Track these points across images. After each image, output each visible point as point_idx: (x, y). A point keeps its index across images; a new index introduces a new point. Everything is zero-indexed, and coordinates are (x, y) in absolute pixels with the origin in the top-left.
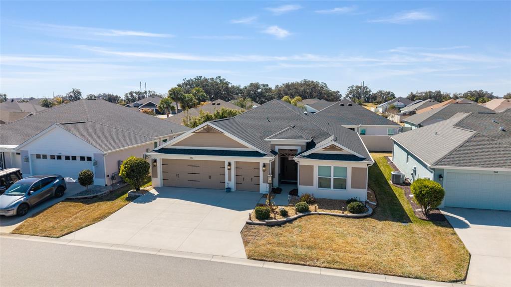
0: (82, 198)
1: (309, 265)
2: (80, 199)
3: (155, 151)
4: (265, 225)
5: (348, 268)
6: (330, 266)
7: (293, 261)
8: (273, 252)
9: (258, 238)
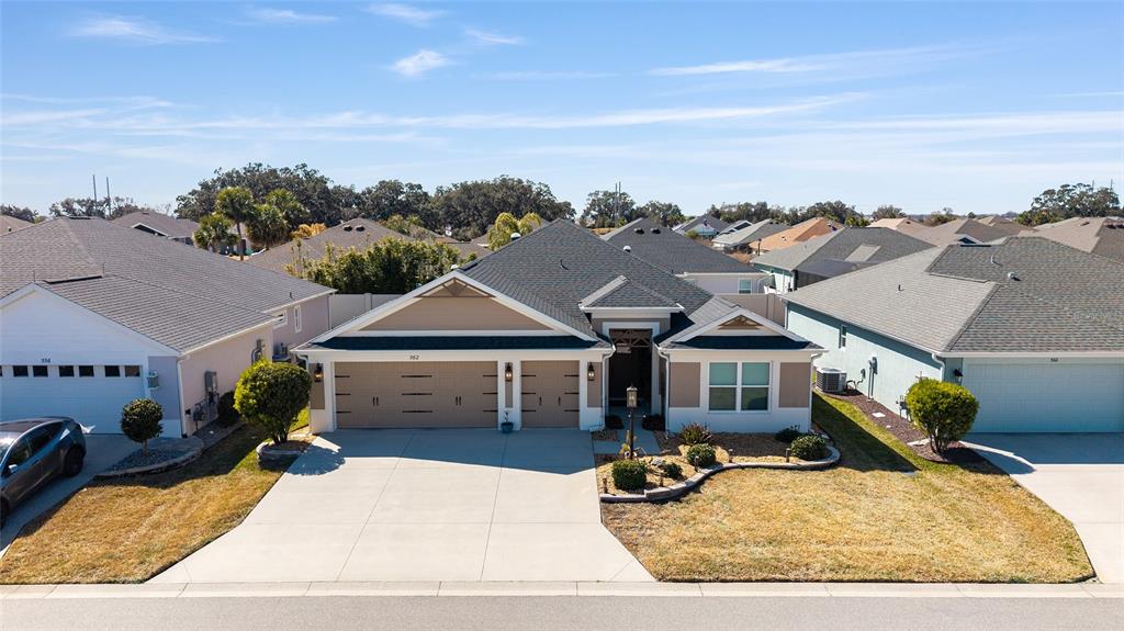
0: (139, 473)
1: (797, 581)
2: (133, 476)
3: (319, 344)
4: (645, 501)
5: (877, 576)
6: (839, 577)
7: (761, 575)
8: (703, 560)
9: (649, 532)
